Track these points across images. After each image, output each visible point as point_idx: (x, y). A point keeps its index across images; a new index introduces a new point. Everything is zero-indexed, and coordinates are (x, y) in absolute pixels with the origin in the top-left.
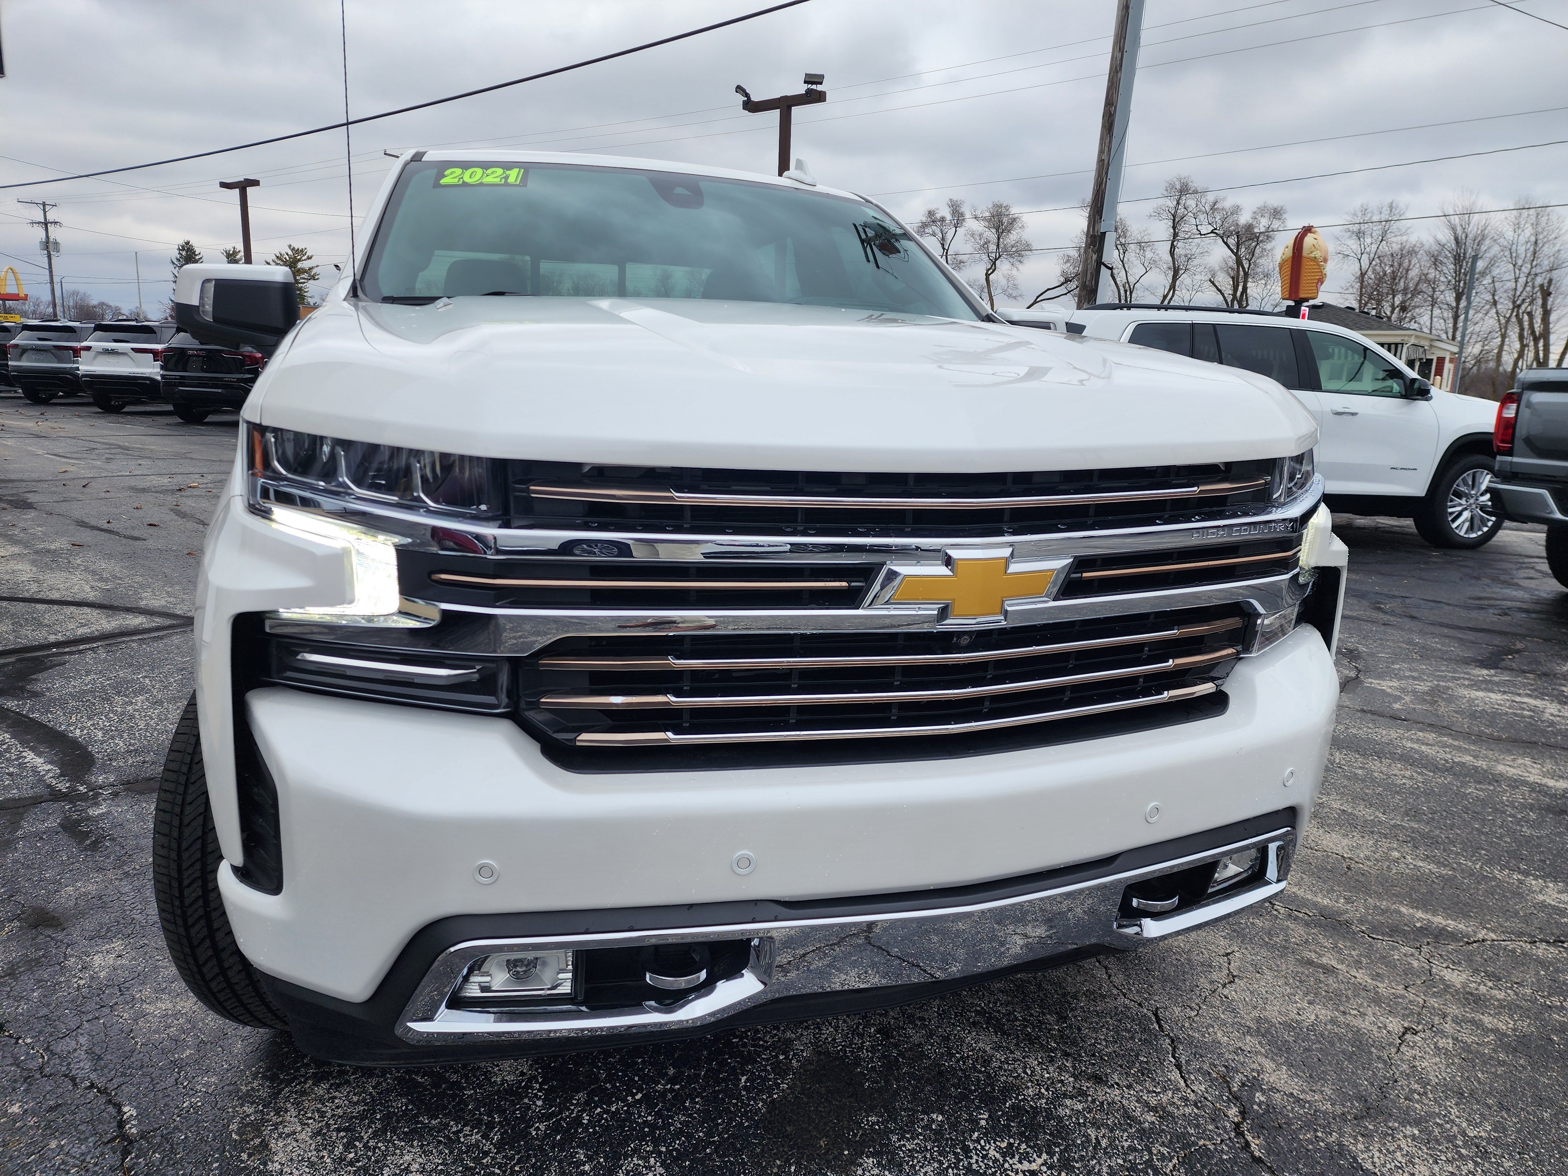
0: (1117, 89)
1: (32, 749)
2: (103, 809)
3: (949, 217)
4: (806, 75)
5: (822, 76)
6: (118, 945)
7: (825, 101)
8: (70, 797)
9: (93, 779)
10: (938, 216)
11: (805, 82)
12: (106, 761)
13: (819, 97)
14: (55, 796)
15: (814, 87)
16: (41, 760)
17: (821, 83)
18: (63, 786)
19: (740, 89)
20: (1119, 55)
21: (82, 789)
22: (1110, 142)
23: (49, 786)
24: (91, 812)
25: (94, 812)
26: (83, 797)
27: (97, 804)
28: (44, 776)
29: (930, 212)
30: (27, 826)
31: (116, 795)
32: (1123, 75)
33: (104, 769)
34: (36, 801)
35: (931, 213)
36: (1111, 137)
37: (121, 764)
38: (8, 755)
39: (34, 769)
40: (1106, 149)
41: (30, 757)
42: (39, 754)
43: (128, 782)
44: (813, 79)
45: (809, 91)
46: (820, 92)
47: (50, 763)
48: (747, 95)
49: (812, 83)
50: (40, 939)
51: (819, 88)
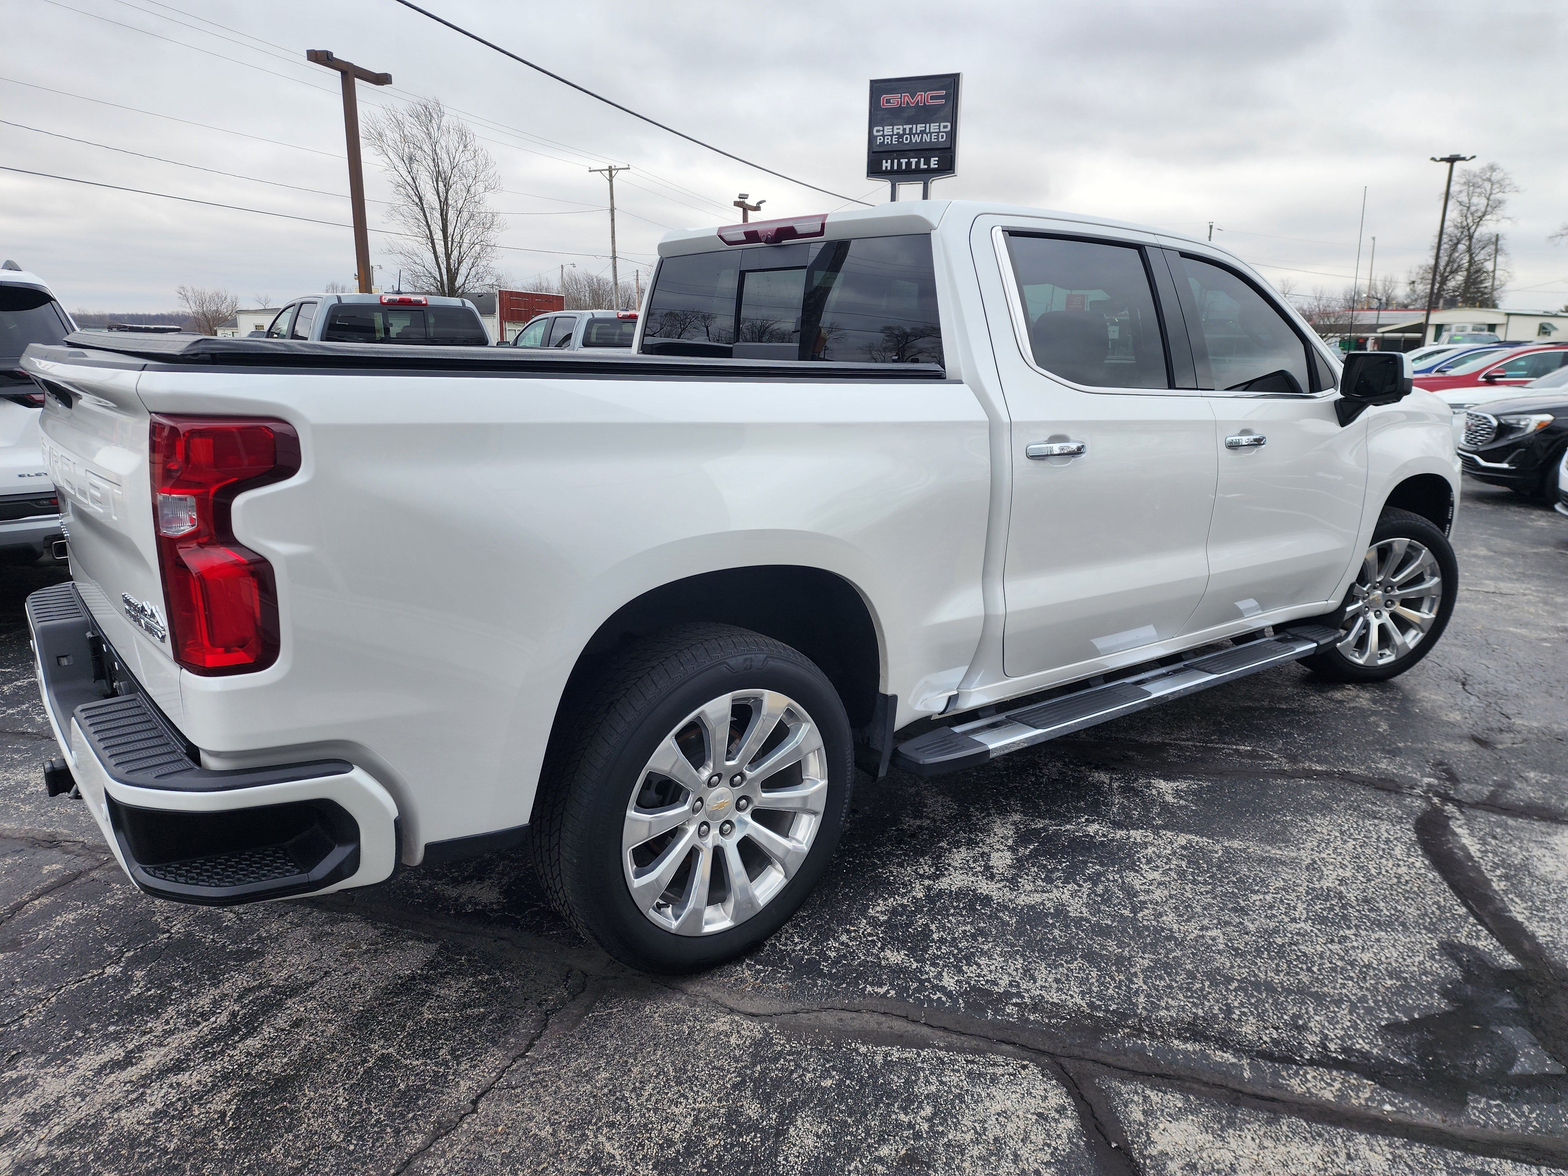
1: (1470, 857)
2: (1426, 780)
6: (1445, 718)
8: (1446, 798)
9: (1424, 805)
12: (1405, 819)
14: (1459, 804)
16: (1464, 841)
18: (1450, 808)
21: (1436, 800)
23: (1462, 812)
24: (1436, 782)
25: (1434, 781)
26: (1437, 794)
27: (1429, 785)
28: (1464, 824)
30: (1486, 791)
31: (1412, 788)
33: (1410, 812)
34: (1476, 805)
37: (1394, 810)
38: (1496, 860)
39: (1472, 834)
41: (1474, 848)
42: (1464, 848)
43: (1396, 793)
47: (1455, 834)
50: (1485, 736)
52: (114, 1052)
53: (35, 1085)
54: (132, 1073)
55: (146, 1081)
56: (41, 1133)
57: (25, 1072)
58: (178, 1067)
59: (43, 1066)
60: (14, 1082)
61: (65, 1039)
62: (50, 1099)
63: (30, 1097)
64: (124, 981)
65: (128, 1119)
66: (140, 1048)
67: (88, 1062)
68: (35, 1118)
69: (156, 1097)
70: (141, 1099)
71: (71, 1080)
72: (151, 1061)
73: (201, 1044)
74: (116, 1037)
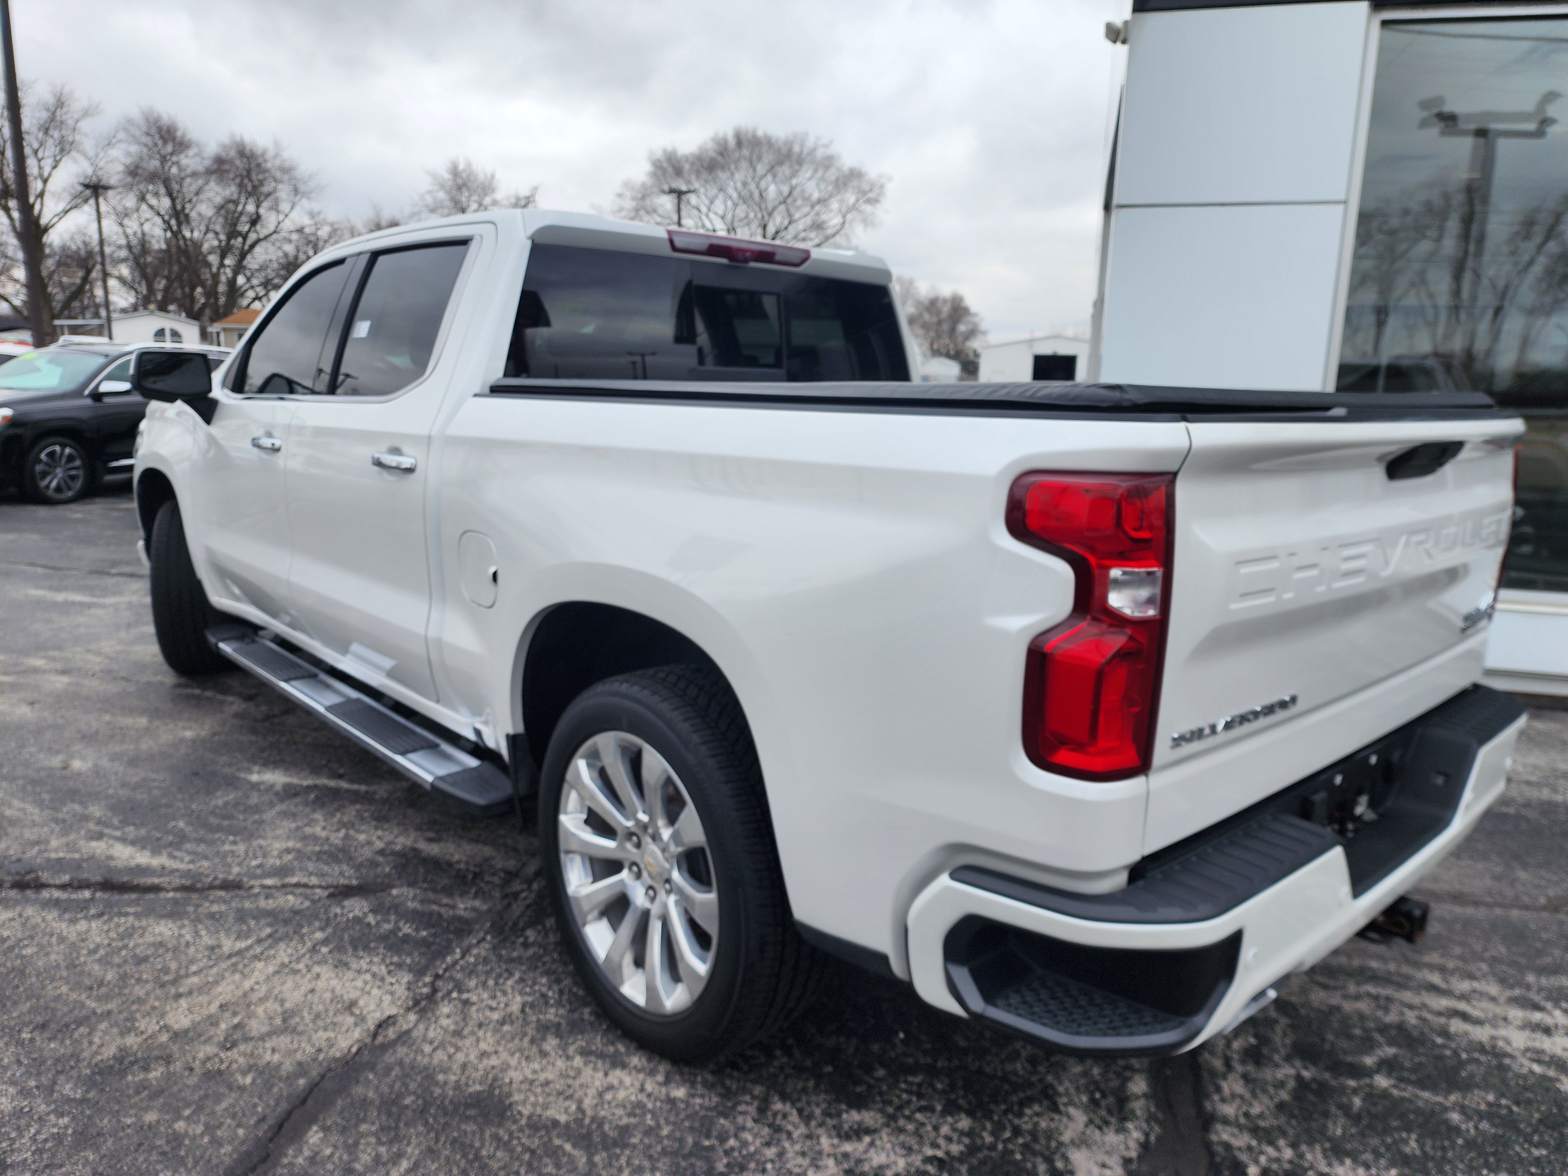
52: (1456, 1026)
53: (1527, 1050)
54: (1462, 1006)
55: (1463, 997)
56: (1548, 1020)
57: (1526, 1062)
58: (1433, 988)
59: (1511, 1057)
60: (1539, 1061)
61: (1477, 1061)
62: (1527, 1033)
63: (1537, 1045)
64: (1388, 1066)
65: (1493, 989)
66: (1440, 1014)
67: (1481, 1034)
68: (1547, 1031)
69: (1464, 986)
70: (1474, 991)
71: (1502, 1032)
72: (1444, 1003)
73: (1400, 986)
74: (1445, 1033)
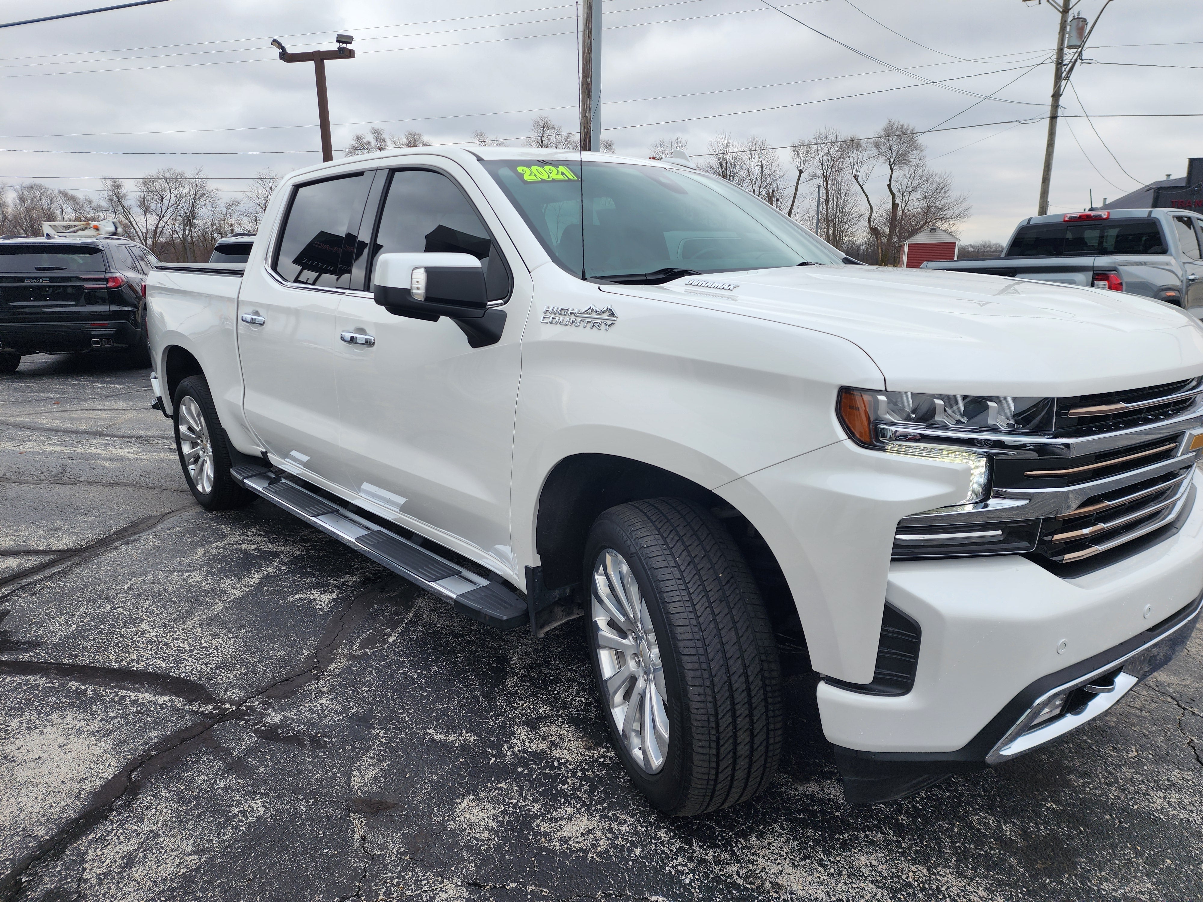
0: (590, 65)
3: (373, 143)
4: (338, 35)
5: (351, 38)
7: (354, 57)
10: (365, 140)
11: (337, 41)
13: (350, 54)
15: (344, 45)
17: (350, 43)
19: (276, 42)
20: (589, 41)
22: (590, 104)
29: (358, 137)
32: (593, 55)
35: (358, 139)
36: (590, 100)
40: (588, 109)
44: (344, 39)
45: (340, 49)
46: (350, 50)
48: (283, 48)
49: (343, 42)
51: (349, 47)
